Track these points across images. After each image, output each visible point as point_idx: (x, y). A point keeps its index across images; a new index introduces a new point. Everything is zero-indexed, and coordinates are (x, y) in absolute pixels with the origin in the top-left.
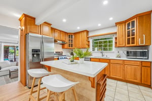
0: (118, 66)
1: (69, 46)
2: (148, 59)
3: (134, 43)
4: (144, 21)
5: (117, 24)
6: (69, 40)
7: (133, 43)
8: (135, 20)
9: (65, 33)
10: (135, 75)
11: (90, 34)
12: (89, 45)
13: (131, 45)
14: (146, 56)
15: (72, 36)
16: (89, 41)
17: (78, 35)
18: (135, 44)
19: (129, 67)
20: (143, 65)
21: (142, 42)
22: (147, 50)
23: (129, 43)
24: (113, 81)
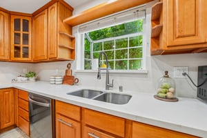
1: (17, 55)
6: (17, 35)
12: (72, 51)
17: (40, 18)
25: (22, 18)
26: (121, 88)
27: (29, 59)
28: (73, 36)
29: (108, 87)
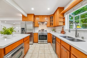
12: (64, 22)
16: (64, 18)
26: (83, 38)
27: (53, 26)
29: (76, 36)
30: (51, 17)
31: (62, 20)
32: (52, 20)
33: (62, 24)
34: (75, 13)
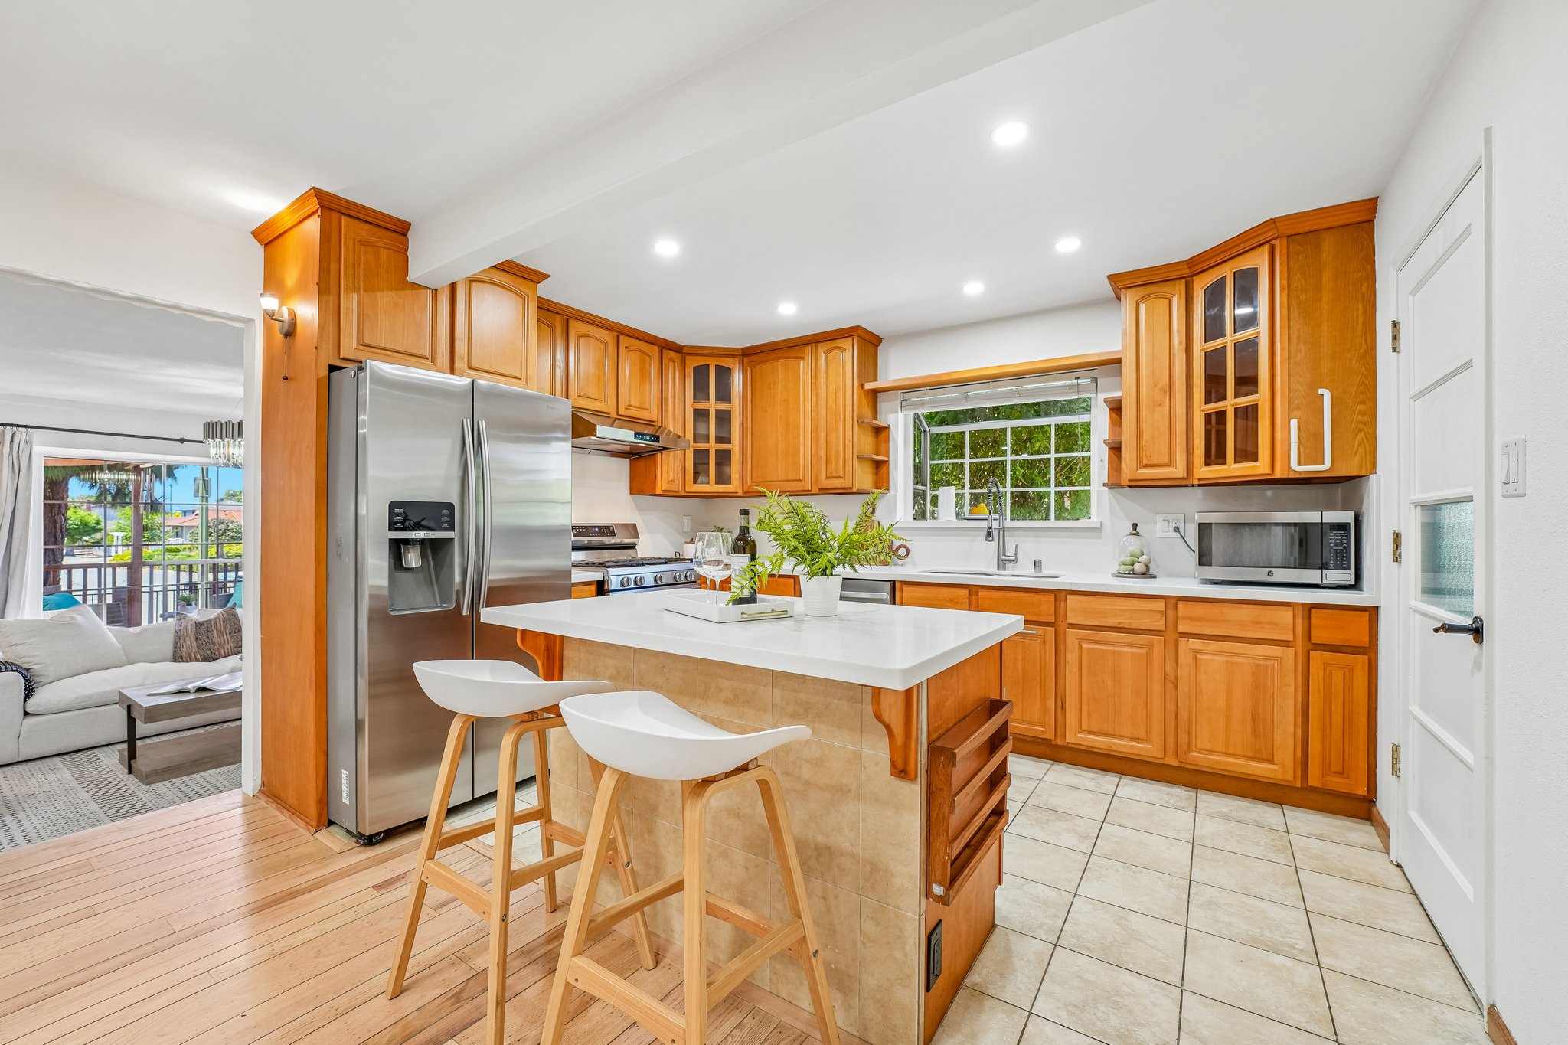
0: (1129, 649)
1: (700, 475)
2: (1356, 586)
3: (1253, 456)
4: (1327, 277)
5: (1122, 283)
6: (701, 415)
7: (1247, 453)
8: (1259, 261)
9: (665, 346)
10: (1259, 722)
11: (896, 368)
12: (879, 467)
13: (1232, 469)
14: (1342, 565)
15: (724, 373)
16: (880, 432)
17: (779, 369)
18: (1259, 468)
19: (1213, 656)
20: (1319, 636)
21: (1311, 447)
22: (1347, 517)
23: (1215, 454)
24: (1086, 778)
25: (713, 363)
26: (1037, 564)
27: (730, 486)
28: (880, 423)
29: (1003, 563)
30: (701, 373)
31: (864, 442)
32: (724, 418)
33: (863, 477)
34: (932, 418)
